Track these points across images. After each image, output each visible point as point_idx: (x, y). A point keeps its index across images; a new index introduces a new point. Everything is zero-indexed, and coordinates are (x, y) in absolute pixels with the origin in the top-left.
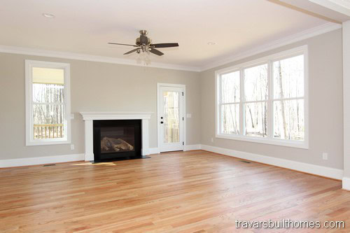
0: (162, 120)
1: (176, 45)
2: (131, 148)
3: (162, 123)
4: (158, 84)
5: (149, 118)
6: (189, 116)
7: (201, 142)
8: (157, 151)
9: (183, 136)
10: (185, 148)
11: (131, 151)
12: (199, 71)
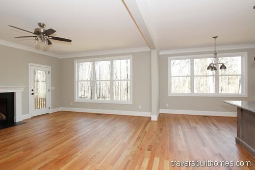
0: (33, 92)
1: (70, 41)
2: (4, 117)
3: (33, 94)
4: (30, 64)
5: (22, 91)
6: (54, 88)
7: (62, 106)
8: (28, 116)
9: (49, 103)
10: (51, 111)
11: (4, 120)
12: (61, 58)
